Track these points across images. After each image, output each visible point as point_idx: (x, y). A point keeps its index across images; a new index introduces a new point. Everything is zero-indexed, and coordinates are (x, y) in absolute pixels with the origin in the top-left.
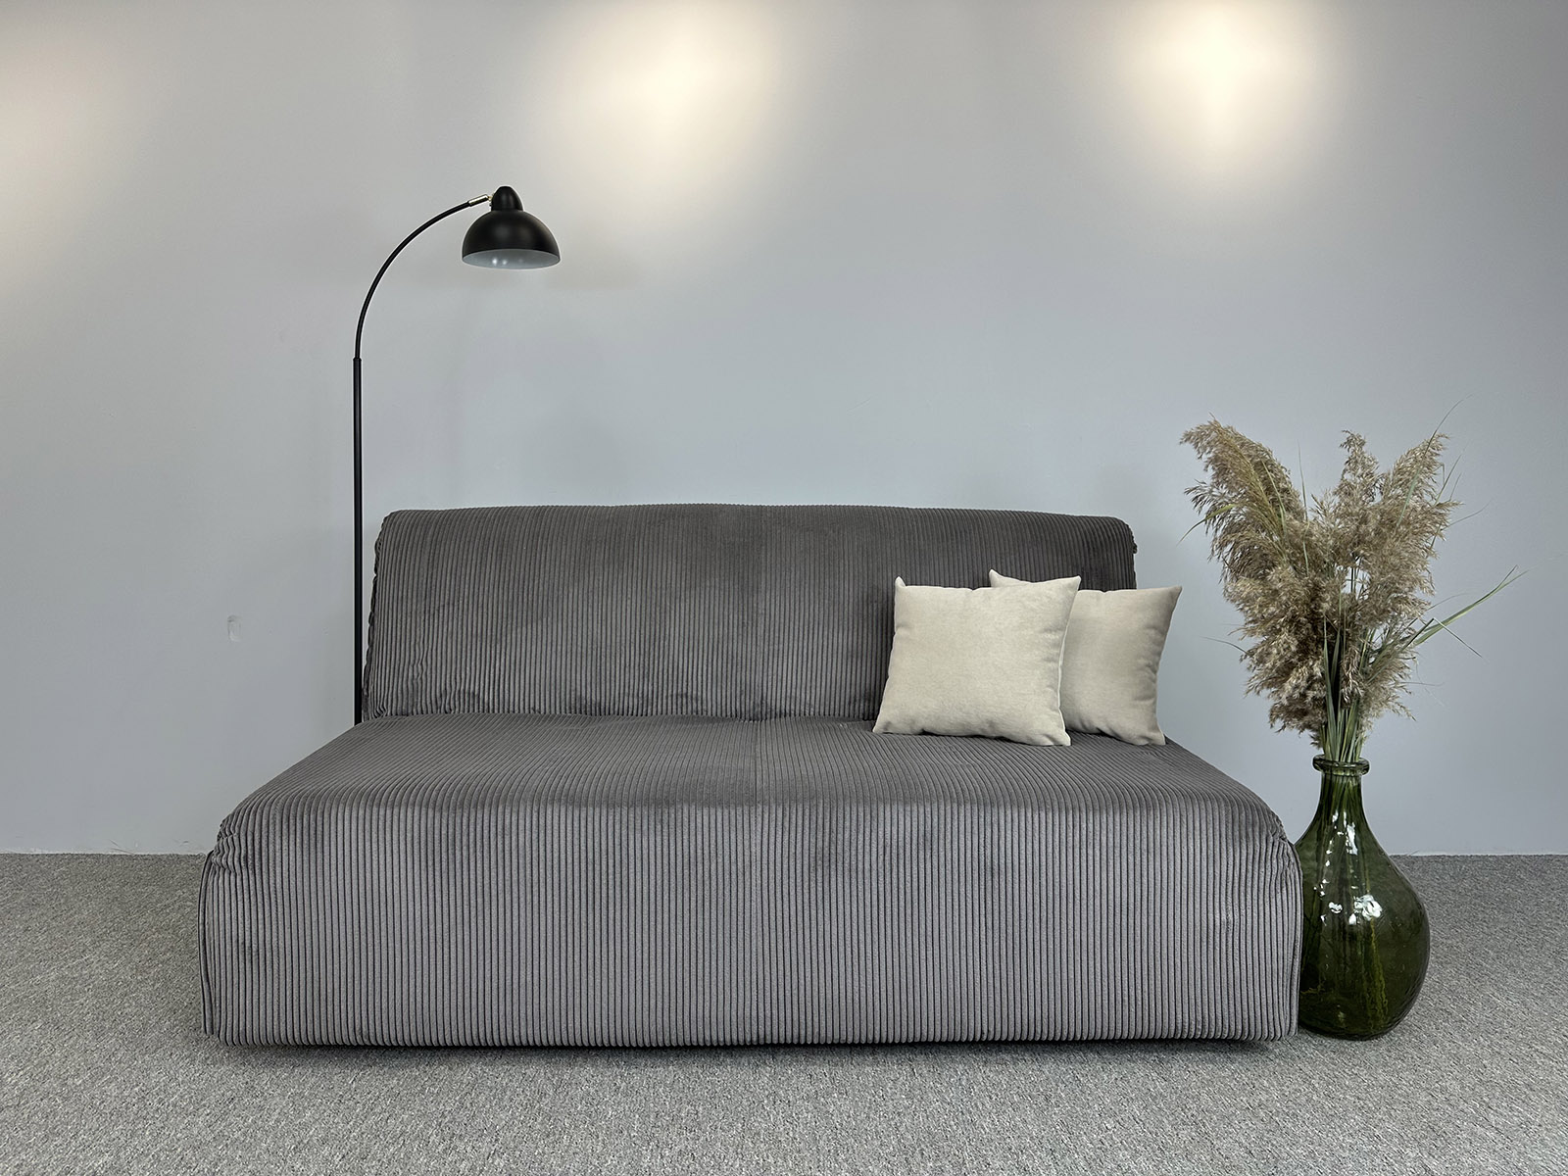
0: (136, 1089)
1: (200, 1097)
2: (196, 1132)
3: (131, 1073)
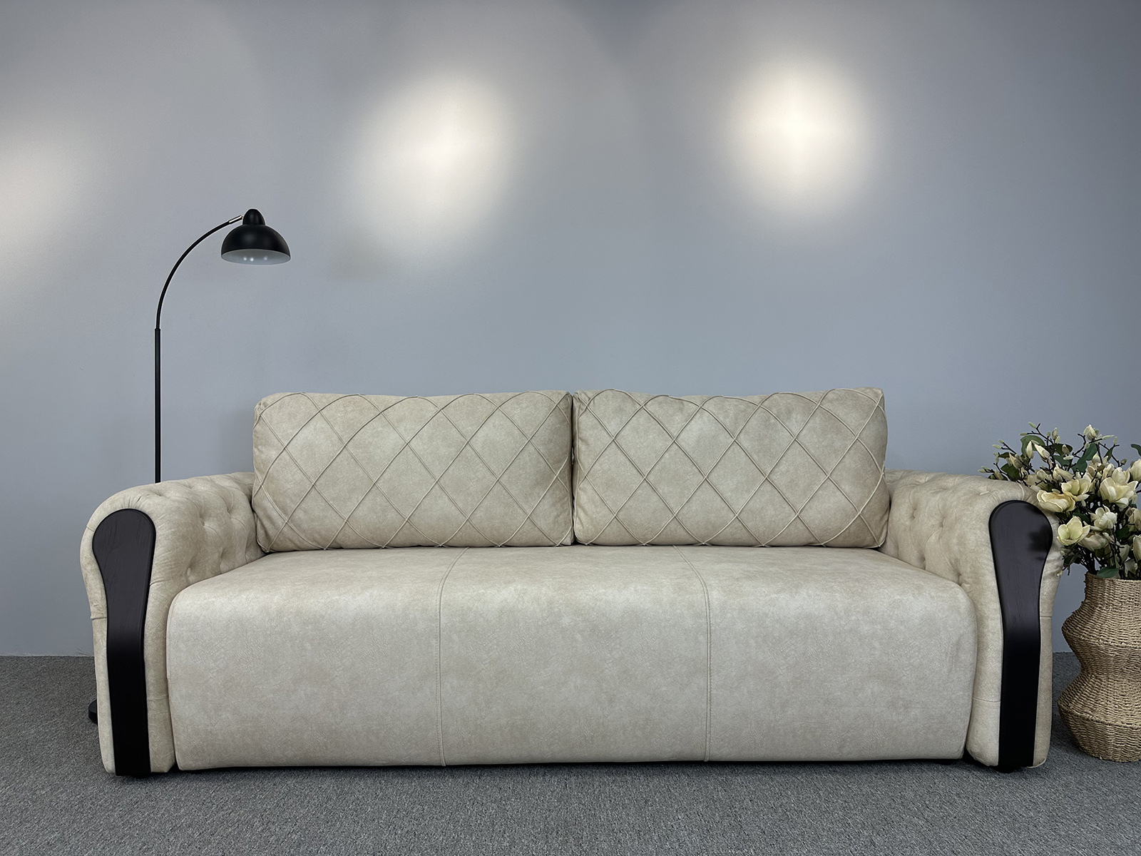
0: (78, 797)
1: (117, 801)
2: (112, 821)
3: (76, 787)
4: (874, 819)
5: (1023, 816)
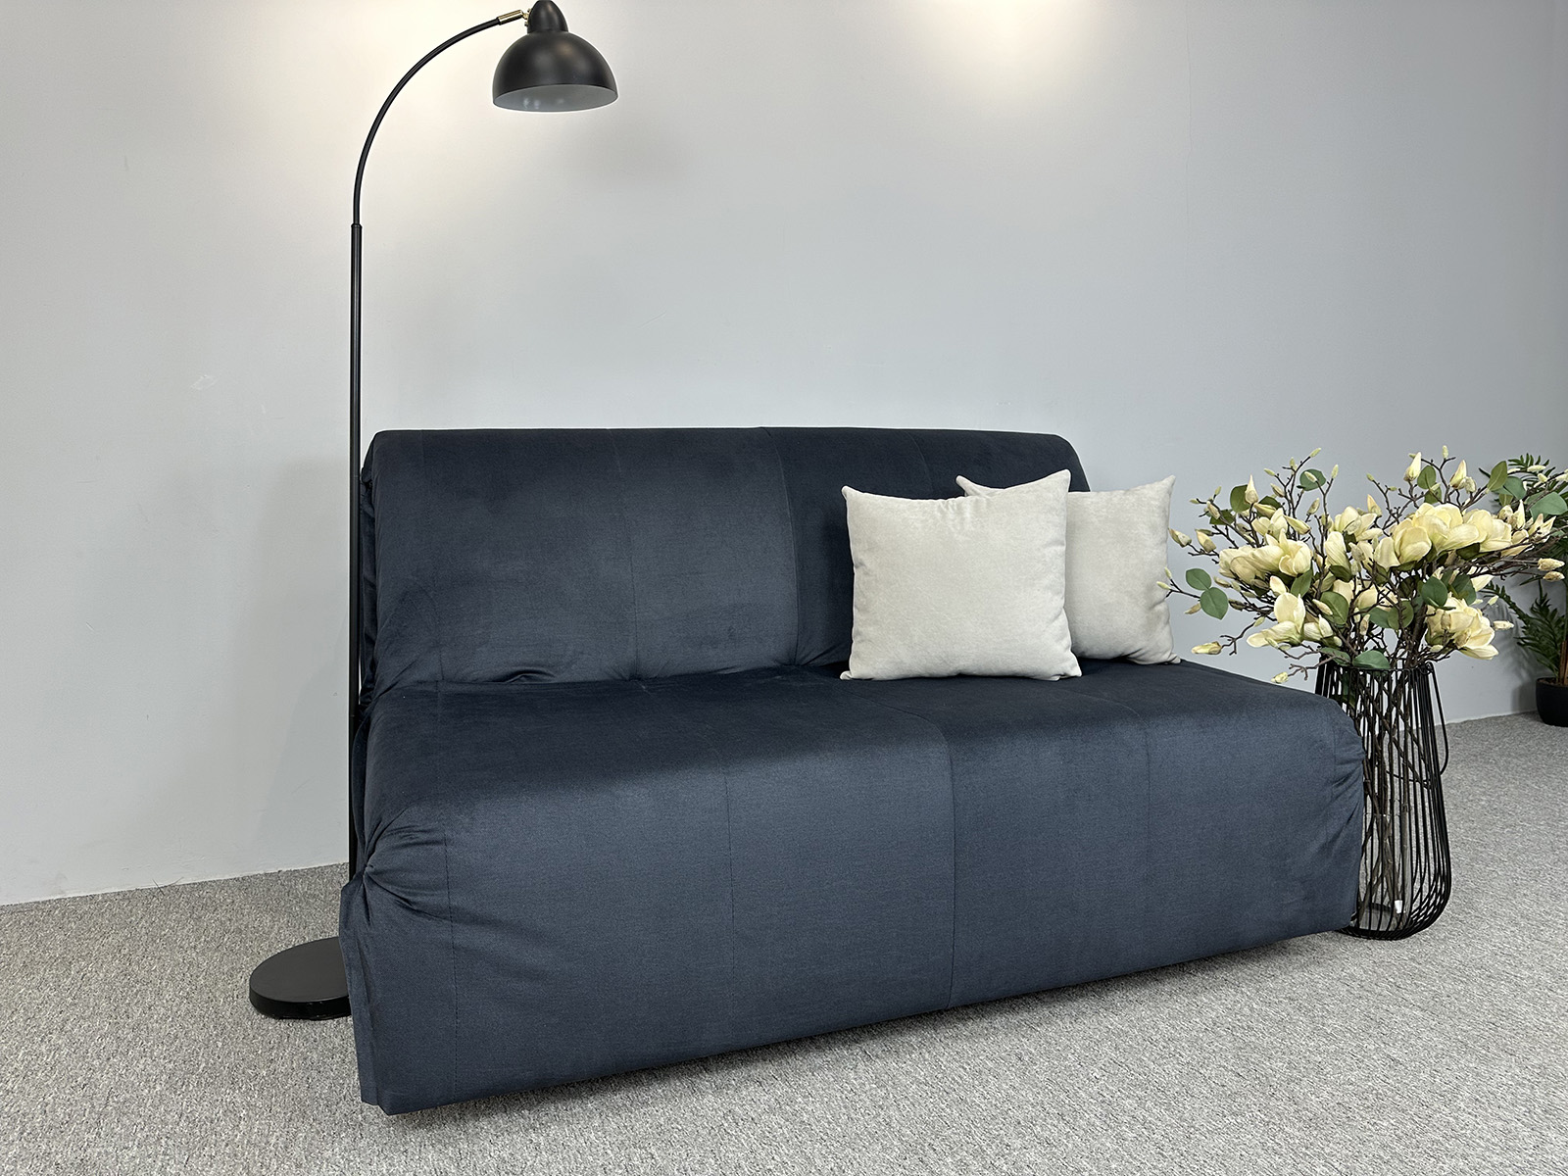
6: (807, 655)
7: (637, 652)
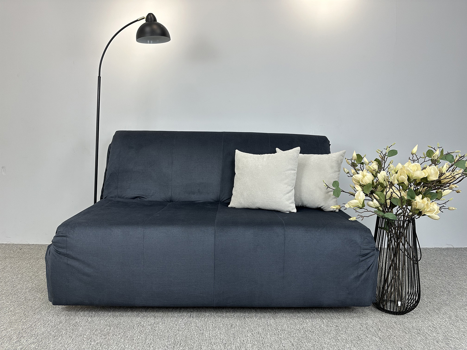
4: (352, 337)
5: (430, 336)
6: (223, 199)
7: (171, 194)
